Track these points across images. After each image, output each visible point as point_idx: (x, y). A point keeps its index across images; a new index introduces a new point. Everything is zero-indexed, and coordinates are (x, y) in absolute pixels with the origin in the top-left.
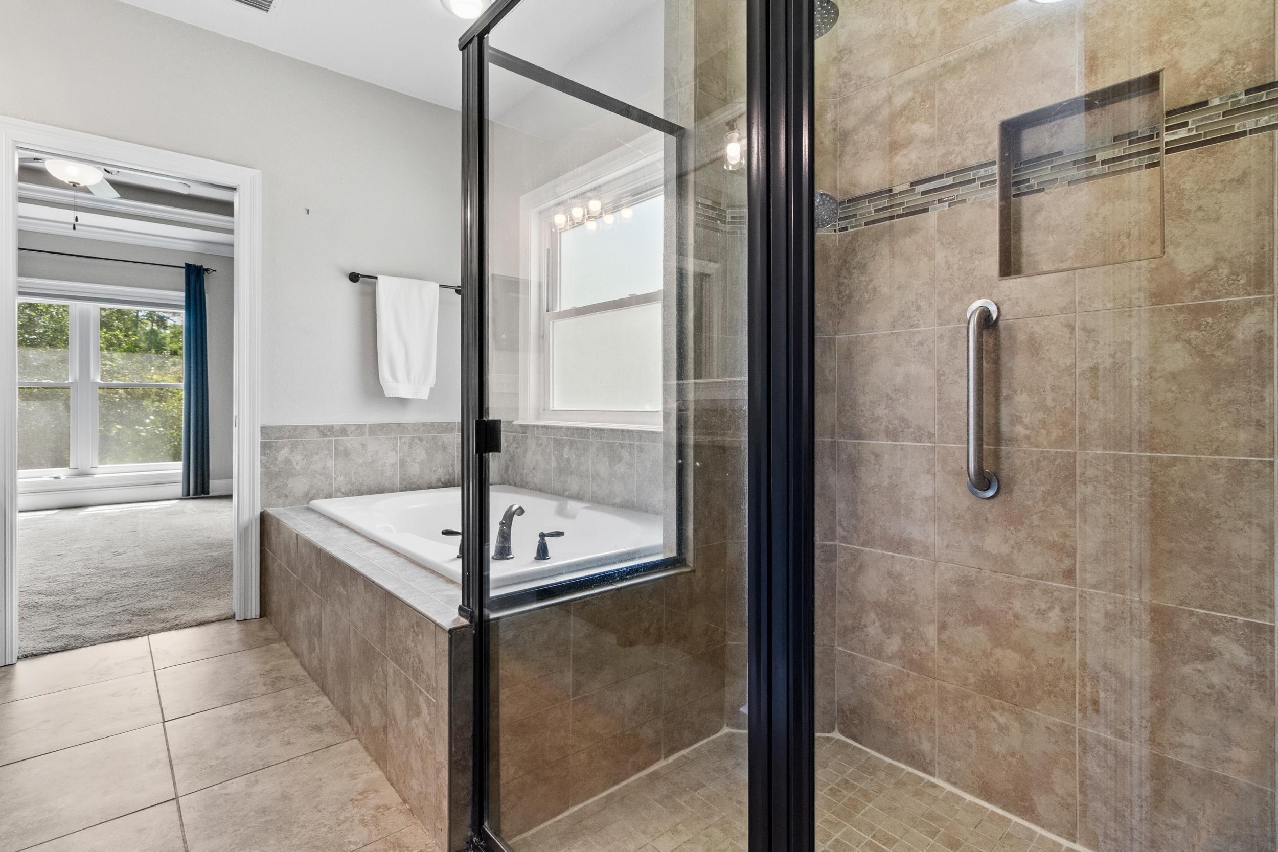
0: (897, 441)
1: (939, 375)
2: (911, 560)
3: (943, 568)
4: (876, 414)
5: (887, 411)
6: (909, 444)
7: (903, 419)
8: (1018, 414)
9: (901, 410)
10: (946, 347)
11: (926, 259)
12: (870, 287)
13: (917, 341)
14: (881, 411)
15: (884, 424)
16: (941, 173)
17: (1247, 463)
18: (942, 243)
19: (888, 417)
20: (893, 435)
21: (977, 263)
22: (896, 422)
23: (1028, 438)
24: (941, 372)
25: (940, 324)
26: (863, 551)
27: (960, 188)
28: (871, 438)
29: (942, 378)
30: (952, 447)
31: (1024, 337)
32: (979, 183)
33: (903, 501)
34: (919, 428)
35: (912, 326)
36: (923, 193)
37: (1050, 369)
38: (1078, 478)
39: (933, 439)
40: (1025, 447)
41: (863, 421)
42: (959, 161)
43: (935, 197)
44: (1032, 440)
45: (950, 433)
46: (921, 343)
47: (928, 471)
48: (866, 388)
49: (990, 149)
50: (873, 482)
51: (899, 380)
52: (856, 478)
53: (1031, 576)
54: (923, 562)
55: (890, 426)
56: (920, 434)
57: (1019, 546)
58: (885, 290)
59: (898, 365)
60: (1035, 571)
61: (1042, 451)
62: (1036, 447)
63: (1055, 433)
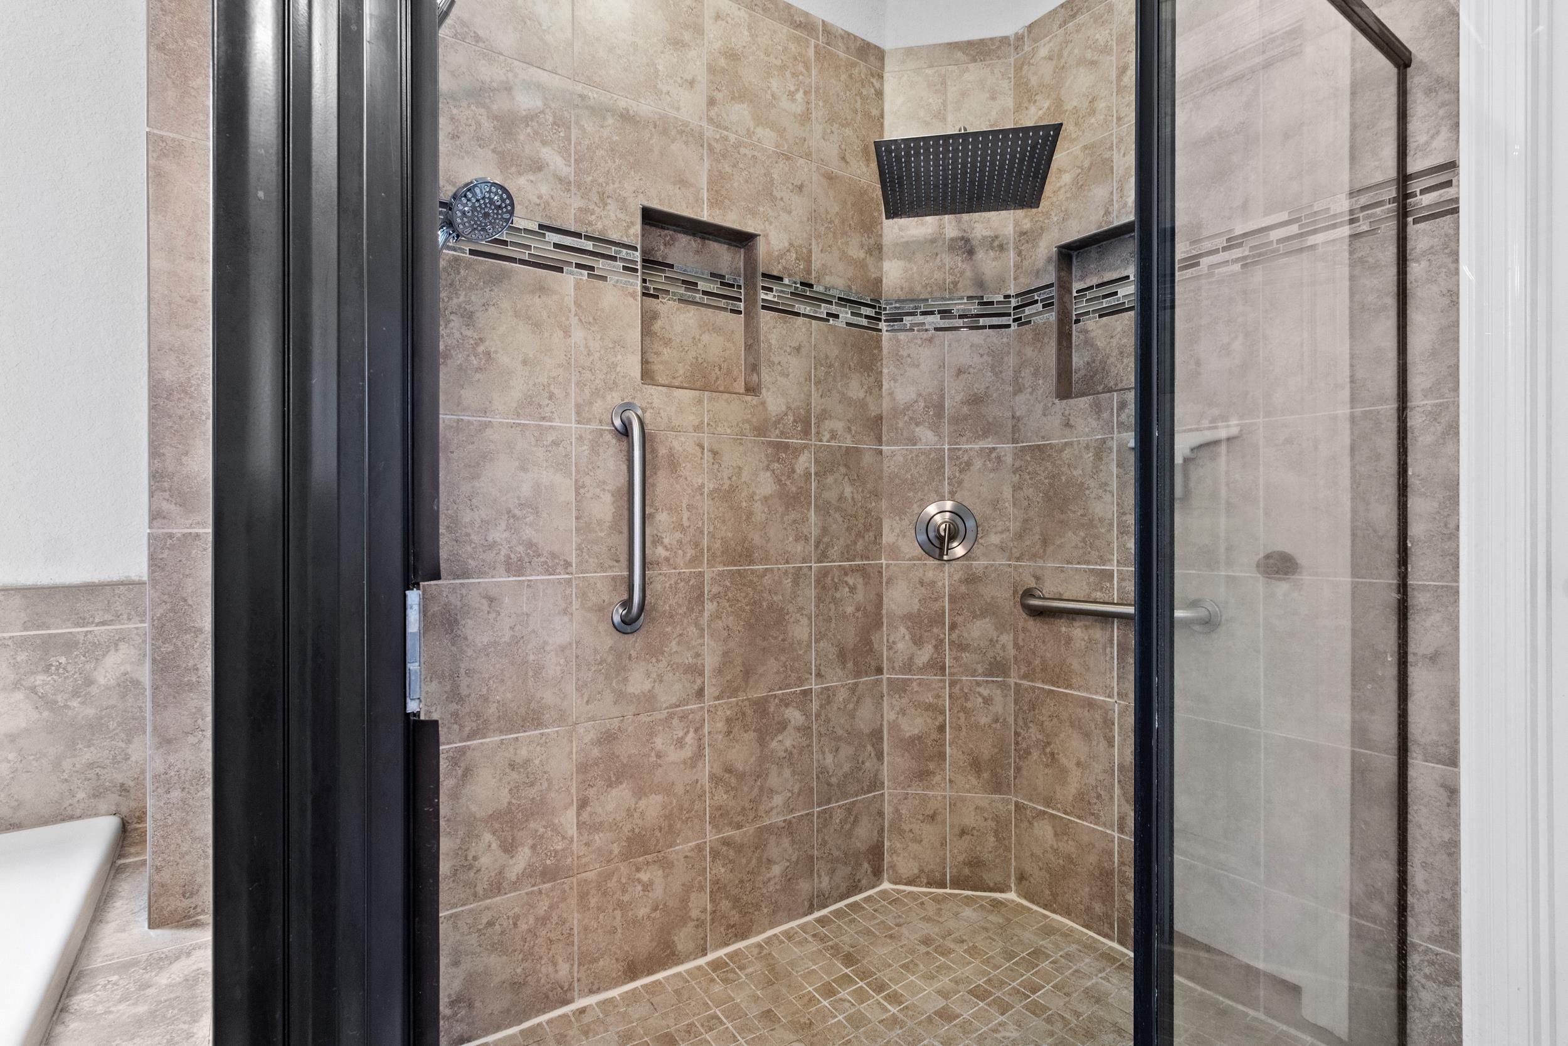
0: (523, 575)
1: (579, 487)
2: (542, 734)
3: (582, 731)
4: (490, 539)
5: (507, 534)
6: (539, 578)
7: (530, 545)
8: (659, 534)
9: (528, 533)
10: (587, 452)
11: (561, 334)
12: (481, 349)
13: (550, 439)
14: (498, 534)
15: (503, 552)
16: (578, 231)
17: (800, 568)
18: (580, 320)
19: (509, 542)
20: (515, 567)
21: (620, 357)
22: (520, 549)
23: (667, 559)
24: (580, 483)
25: (579, 422)
26: (469, 747)
27: (601, 261)
28: (481, 574)
29: (582, 491)
30: (592, 577)
31: (664, 452)
32: (622, 264)
33: (531, 657)
34: (553, 556)
35: (543, 418)
36: (556, 245)
37: (686, 487)
38: (706, 596)
39: (570, 570)
40: (665, 570)
41: (469, 549)
42: (599, 226)
43: (575, 258)
44: (671, 562)
45: (591, 560)
46: (555, 443)
47: (565, 612)
48: (474, 501)
49: (632, 231)
50: (486, 640)
51: (526, 490)
52: (455, 639)
53: (671, 707)
54: (557, 732)
55: (512, 556)
56: (554, 563)
57: (660, 679)
58: (504, 359)
59: (524, 469)
60: (674, 700)
61: (679, 573)
62: (675, 568)
63: (690, 552)
